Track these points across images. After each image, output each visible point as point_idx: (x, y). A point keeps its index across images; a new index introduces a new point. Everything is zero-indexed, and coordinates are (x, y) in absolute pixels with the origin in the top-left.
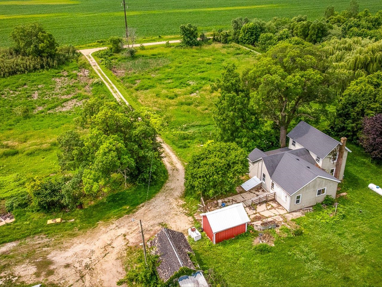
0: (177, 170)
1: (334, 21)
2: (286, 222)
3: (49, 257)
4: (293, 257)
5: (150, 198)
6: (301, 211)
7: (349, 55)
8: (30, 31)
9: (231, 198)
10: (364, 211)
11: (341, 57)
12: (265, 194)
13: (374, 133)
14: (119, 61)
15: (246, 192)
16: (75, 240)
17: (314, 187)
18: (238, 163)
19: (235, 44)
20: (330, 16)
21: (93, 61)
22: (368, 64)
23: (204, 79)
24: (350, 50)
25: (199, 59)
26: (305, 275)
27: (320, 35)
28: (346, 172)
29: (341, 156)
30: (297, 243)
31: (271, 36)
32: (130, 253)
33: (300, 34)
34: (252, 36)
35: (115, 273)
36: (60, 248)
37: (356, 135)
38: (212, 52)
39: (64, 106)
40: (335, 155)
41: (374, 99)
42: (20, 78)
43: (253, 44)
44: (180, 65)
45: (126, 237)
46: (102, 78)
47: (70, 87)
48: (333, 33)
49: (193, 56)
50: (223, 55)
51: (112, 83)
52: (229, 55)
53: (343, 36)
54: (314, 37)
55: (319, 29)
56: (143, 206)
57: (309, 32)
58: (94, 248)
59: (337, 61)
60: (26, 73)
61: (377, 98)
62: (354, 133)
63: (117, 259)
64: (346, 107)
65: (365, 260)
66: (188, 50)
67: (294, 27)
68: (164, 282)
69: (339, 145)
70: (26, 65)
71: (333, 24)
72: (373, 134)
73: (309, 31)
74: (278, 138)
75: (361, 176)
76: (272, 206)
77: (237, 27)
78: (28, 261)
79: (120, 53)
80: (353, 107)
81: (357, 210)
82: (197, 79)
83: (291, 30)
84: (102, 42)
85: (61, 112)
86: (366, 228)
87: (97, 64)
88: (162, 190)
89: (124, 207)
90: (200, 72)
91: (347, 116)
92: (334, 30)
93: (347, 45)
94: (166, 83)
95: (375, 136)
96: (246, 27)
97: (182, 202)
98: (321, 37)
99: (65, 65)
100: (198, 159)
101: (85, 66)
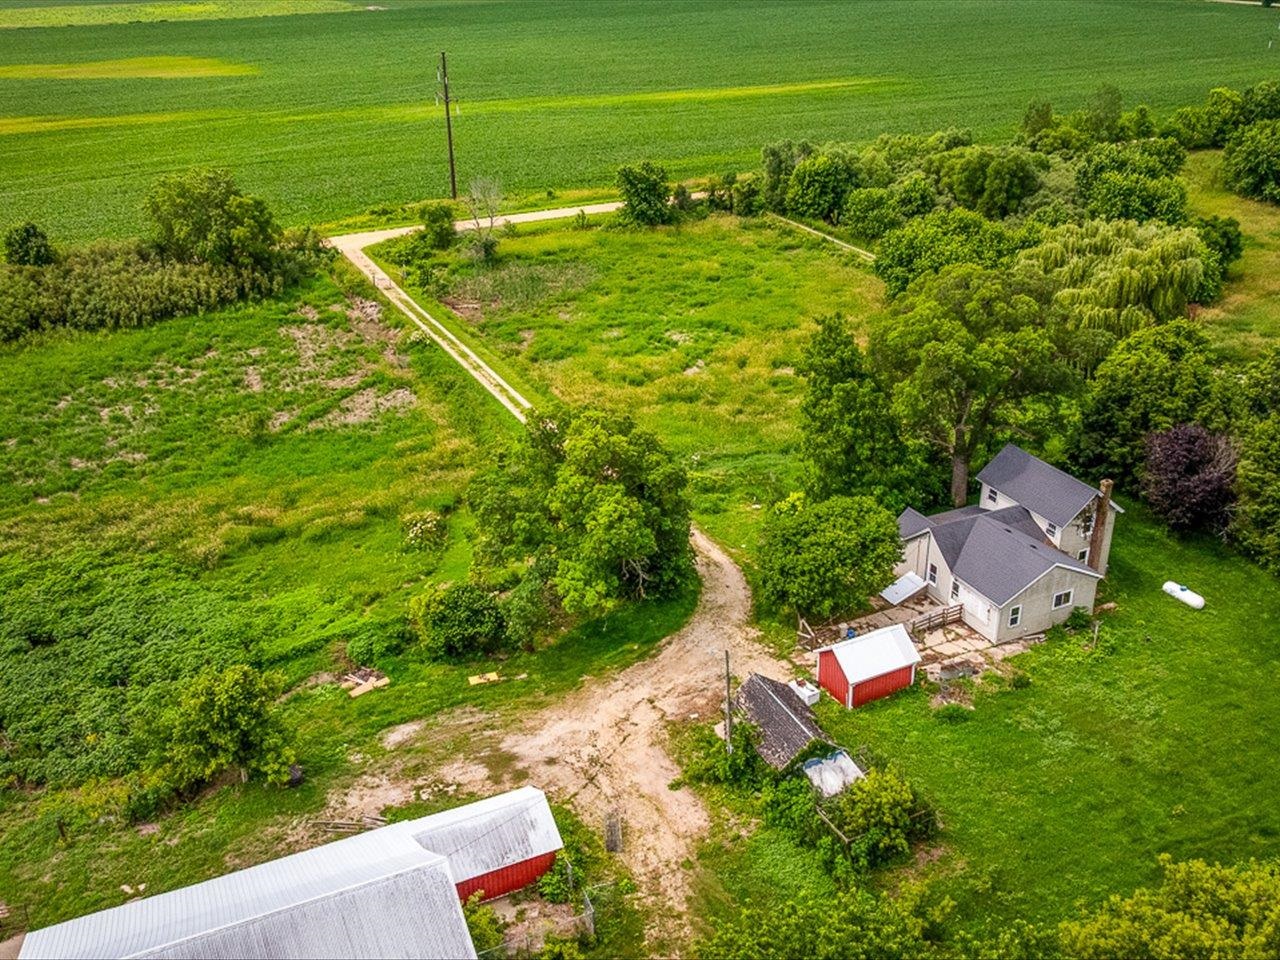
0: (716, 564)
1: (1052, 144)
2: (993, 663)
3: (504, 746)
4: (1017, 727)
5: (678, 627)
6: (1021, 642)
7: (1105, 269)
8: (204, 191)
9: (863, 620)
10: (1155, 639)
11: (1084, 272)
12: (939, 609)
13: (1172, 468)
14: (454, 272)
15: (892, 606)
16: (546, 713)
17: (1048, 588)
18: (883, 541)
19: (775, 216)
20: (1040, 130)
21: (379, 276)
22: (1152, 291)
23: (710, 325)
24: (1107, 252)
25: (681, 264)
26: (1045, 757)
27: (1018, 192)
28: (1111, 559)
29: (1101, 522)
30: (1021, 702)
31: (881, 198)
32: (675, 734)
33: (961, 187)
34: (823, 193)
35: (657, 769)
36: (520, 729)
37: (1131, 473)
38: (715, 243)
39: (348, 409)
40: (1089, 519)
41: (1171, 389)
42: (191, 331)
43: (827, 217)
44: (633, 284)
45: (656, 703)
46: (424, 327)
47: (342, 356)
48: (1051, 184)
49: (663, 256)
50: (748, 251)
51: (457, 342)
52: (766, 253)
53: (1081, 192)
54: (1001, 198)
55: (1013, 175)
56: (669, 643)
57: (987, 182)
58: (593, 727)
59: (1074, 283)
60: (201, 313)
61: (1177, 387)
62: (1127, 469)
63: (652, 744)
64: (1106, 409)
65: (1162, 729)
66: (644, 236)
67: (943, 167)
68: (780, 770)
69: (1097, 496)
70: (198, 290)
71: (1049, 153)
72: (1171, 472)
73: (985, 179)
74: (947, 485)
75: (1147, 568)
76: (957, 634)
77: (779, 166)
78: (461, 755)
79: (451, 249)
80: (1121, 409)
81: (1139, 637)
82: (692, 326)
83: (934, 176)
84: (385, 212)
85: (346, 426)
86: (1160, 671)
87: (393, 284)
88: (699, 609)
89: (627, 647)
90: (695, 305)
91: (1108, 428)
92: (1053, 175)
93: (1098, 239)
94: (609, 340)
95: (1176, 476)
96: (805, 168)
97: (754, 633)
98: (1019, 198)
99: (303, 287)
100: (794, 535)
101: (362, 289)
